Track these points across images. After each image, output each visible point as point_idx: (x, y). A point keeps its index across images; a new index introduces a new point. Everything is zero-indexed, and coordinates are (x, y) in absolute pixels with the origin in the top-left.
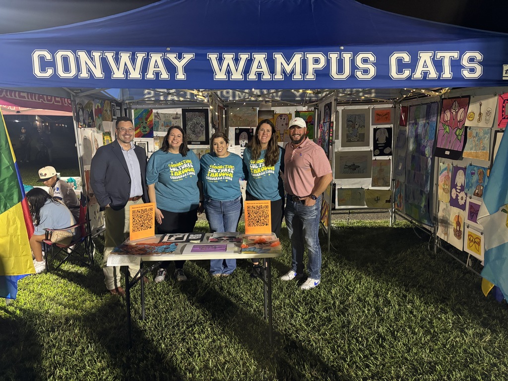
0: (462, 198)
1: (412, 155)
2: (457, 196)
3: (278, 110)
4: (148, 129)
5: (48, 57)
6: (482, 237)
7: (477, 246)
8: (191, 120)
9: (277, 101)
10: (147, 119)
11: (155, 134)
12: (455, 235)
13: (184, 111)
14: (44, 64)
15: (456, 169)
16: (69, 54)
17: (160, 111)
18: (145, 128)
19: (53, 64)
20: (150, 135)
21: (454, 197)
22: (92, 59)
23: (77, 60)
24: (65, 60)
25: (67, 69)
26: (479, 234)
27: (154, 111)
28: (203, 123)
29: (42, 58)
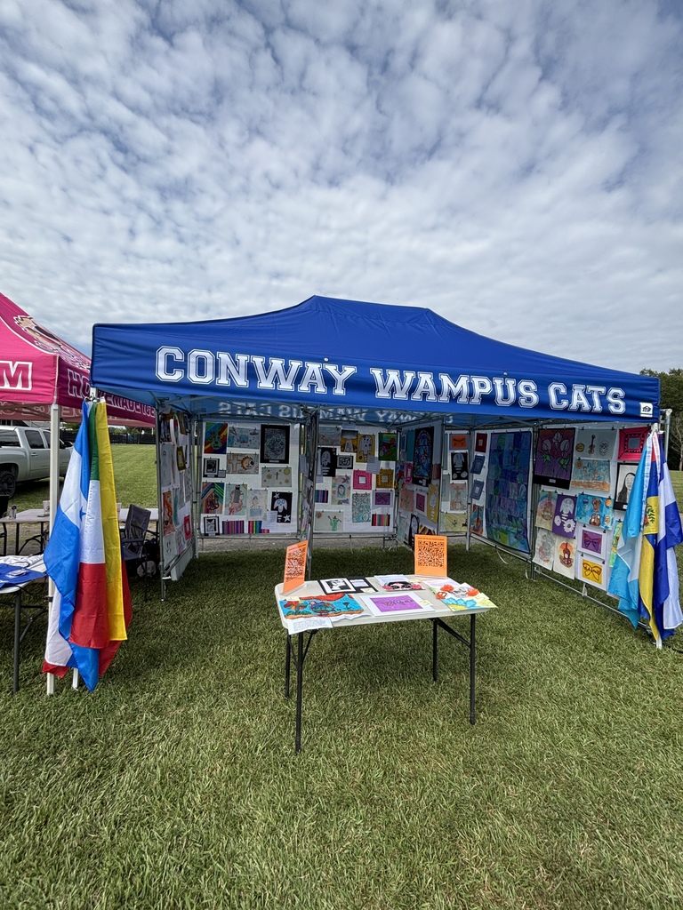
0: (569, 526)
1: (495, 481)
2: (562, 523)
3: (362, 431)
4: (220, 445)
5: (179, 356)
6: (604, 568)
7: (596, 575)
8: (271, 436)
9: (361, 421)
10: (220, 434)
11: (229, 450)
12: (563, 562)
13: (263, 427)
14: (172, 365)
15: (561, 498)
16: (207, 354)
17: (237, 426)
18: (216, 443)
19: (183, 366)
20: (222, 451)
21: (558, 524)
22: (236, 364)
23: (217, 363)
24: (201, 363)
25: (201, 371)
26: (600, 563)
27: (230, 426)
28: (284, 441)
29: (170, 358)
